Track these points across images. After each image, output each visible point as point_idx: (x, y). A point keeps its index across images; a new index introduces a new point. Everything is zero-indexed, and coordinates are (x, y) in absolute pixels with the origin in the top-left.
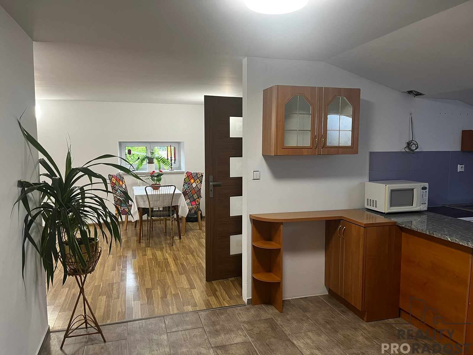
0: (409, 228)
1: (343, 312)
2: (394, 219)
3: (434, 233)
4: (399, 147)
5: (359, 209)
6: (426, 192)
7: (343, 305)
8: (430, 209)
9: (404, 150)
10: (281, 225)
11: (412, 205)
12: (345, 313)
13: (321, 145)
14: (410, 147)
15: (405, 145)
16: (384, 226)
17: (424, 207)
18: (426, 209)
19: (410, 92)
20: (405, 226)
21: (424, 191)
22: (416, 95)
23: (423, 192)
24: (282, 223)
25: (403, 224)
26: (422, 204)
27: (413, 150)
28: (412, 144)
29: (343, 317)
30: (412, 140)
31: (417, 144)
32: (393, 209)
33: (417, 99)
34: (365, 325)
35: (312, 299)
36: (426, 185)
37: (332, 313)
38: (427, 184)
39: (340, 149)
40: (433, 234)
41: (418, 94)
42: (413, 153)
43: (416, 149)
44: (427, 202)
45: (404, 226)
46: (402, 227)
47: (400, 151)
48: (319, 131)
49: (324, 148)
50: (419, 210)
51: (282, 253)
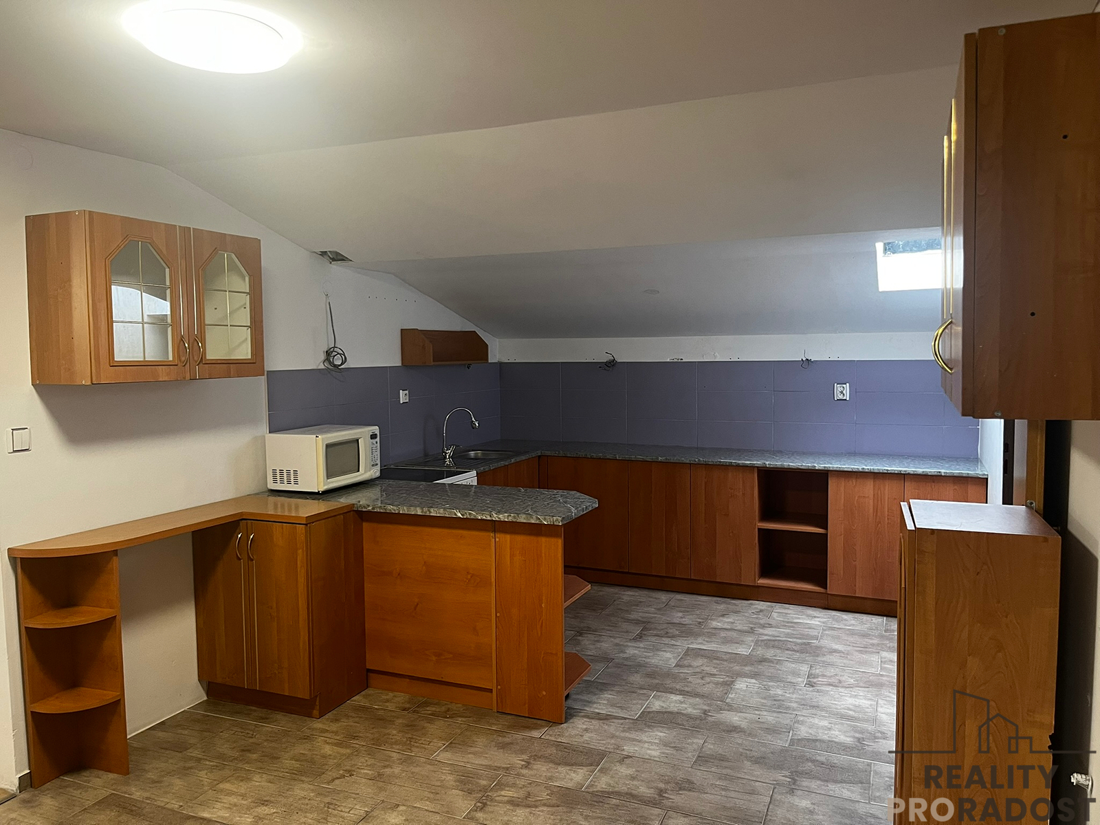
0: (382, 511)
1: (264, 719)
2: (344, 501)
3: (432, 510)
4: (313, 361)
5: (257, 494)
6: (377, 443)
7: (254, 708)
8: (386, 473)
9: (322, 367)
10: (115, 558)
11: (359, 471)
12: (267, 719)
13: (196, 358)
14: (331, 360)
15: (323, 357)
16: (335, 516)
17: (375, 472)
18: (378, 474)
19: (323, 254)
20: (373, 508)
21: (374, 441)
22: (334, 260)
23: (373, 444)
24: (115, 553)
25: (369, 506)
26: (373, 465)
27: (335, 366)
28: (334, 353)
29: (268, 727)
30: (335, 347)
31: (344, 355)
32: (332, 482)
33: (336, 267)
34: (318, 724)
35: (179, 721)
36: (376, 429)
37: (242, 731)
38: (377, 427)
39: (231, 365)
40: (430, 512)
41: (337, 258)
42: (338, 370)
43: (342, 364)
44: (378, 462)
45: (370, 508)
46: (369, 512)
47: (315, 367)
48: (190, 327)
49: (201, 365)
50: (370, 478)
51: (120, 625)
